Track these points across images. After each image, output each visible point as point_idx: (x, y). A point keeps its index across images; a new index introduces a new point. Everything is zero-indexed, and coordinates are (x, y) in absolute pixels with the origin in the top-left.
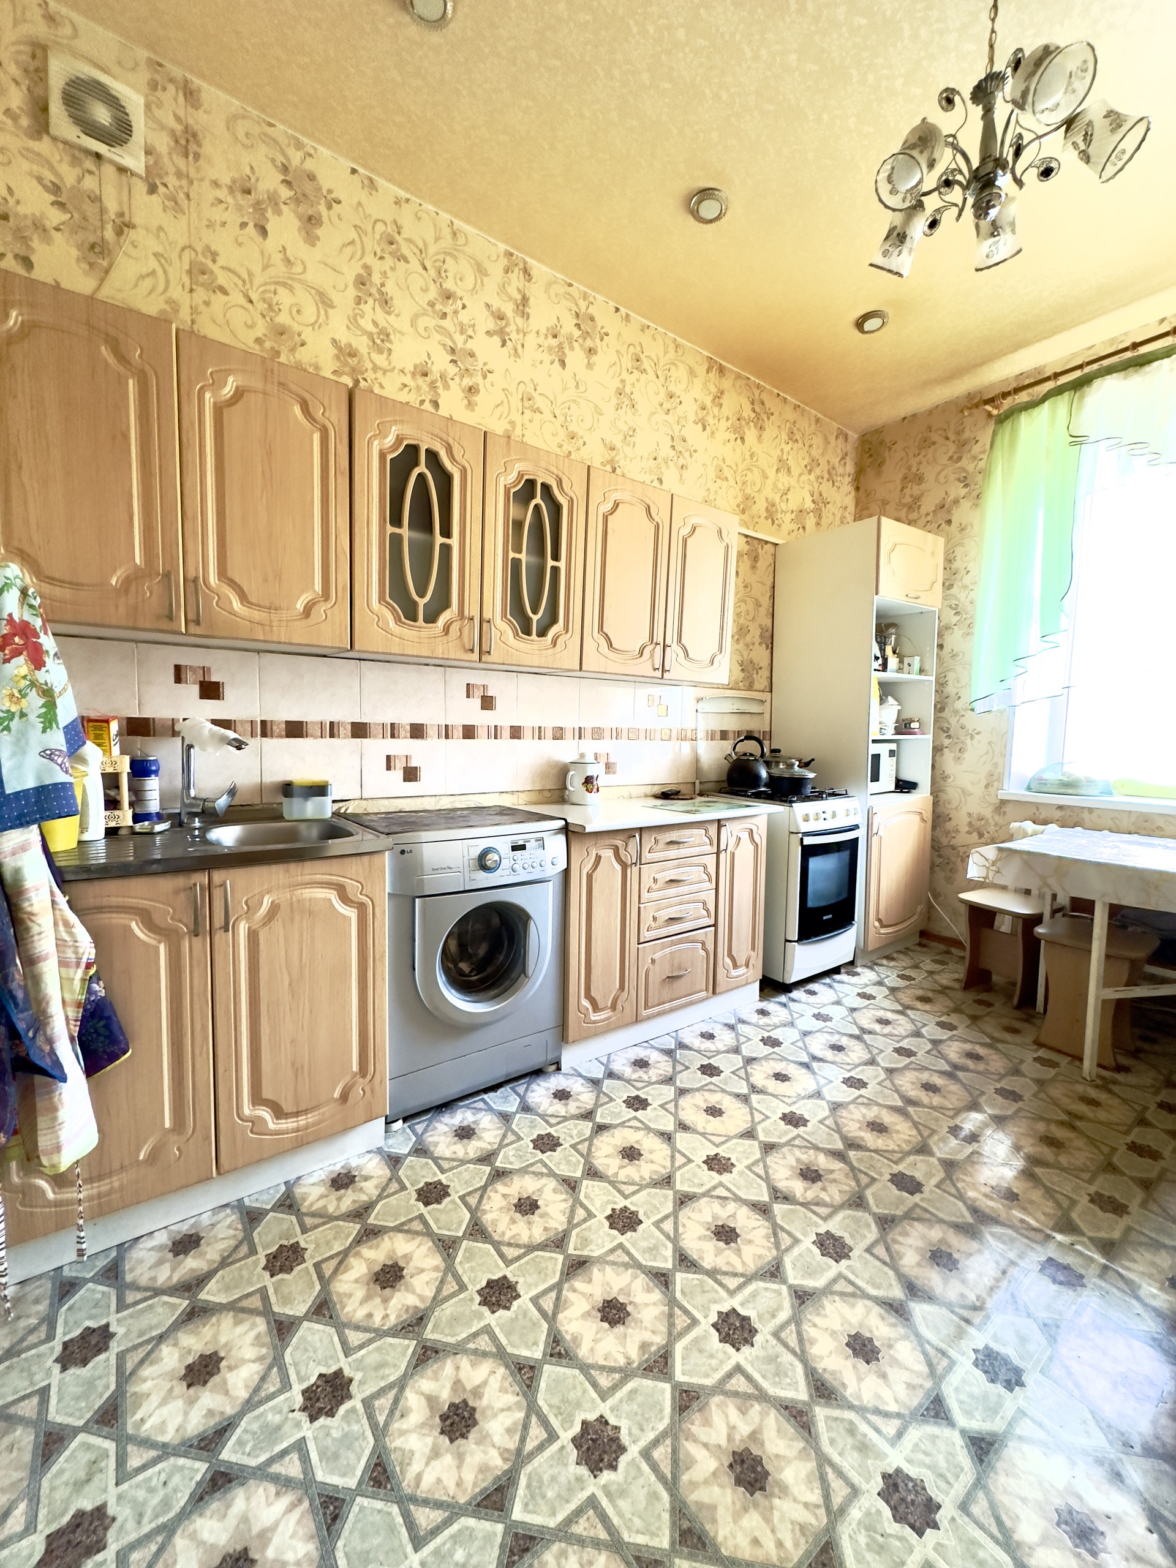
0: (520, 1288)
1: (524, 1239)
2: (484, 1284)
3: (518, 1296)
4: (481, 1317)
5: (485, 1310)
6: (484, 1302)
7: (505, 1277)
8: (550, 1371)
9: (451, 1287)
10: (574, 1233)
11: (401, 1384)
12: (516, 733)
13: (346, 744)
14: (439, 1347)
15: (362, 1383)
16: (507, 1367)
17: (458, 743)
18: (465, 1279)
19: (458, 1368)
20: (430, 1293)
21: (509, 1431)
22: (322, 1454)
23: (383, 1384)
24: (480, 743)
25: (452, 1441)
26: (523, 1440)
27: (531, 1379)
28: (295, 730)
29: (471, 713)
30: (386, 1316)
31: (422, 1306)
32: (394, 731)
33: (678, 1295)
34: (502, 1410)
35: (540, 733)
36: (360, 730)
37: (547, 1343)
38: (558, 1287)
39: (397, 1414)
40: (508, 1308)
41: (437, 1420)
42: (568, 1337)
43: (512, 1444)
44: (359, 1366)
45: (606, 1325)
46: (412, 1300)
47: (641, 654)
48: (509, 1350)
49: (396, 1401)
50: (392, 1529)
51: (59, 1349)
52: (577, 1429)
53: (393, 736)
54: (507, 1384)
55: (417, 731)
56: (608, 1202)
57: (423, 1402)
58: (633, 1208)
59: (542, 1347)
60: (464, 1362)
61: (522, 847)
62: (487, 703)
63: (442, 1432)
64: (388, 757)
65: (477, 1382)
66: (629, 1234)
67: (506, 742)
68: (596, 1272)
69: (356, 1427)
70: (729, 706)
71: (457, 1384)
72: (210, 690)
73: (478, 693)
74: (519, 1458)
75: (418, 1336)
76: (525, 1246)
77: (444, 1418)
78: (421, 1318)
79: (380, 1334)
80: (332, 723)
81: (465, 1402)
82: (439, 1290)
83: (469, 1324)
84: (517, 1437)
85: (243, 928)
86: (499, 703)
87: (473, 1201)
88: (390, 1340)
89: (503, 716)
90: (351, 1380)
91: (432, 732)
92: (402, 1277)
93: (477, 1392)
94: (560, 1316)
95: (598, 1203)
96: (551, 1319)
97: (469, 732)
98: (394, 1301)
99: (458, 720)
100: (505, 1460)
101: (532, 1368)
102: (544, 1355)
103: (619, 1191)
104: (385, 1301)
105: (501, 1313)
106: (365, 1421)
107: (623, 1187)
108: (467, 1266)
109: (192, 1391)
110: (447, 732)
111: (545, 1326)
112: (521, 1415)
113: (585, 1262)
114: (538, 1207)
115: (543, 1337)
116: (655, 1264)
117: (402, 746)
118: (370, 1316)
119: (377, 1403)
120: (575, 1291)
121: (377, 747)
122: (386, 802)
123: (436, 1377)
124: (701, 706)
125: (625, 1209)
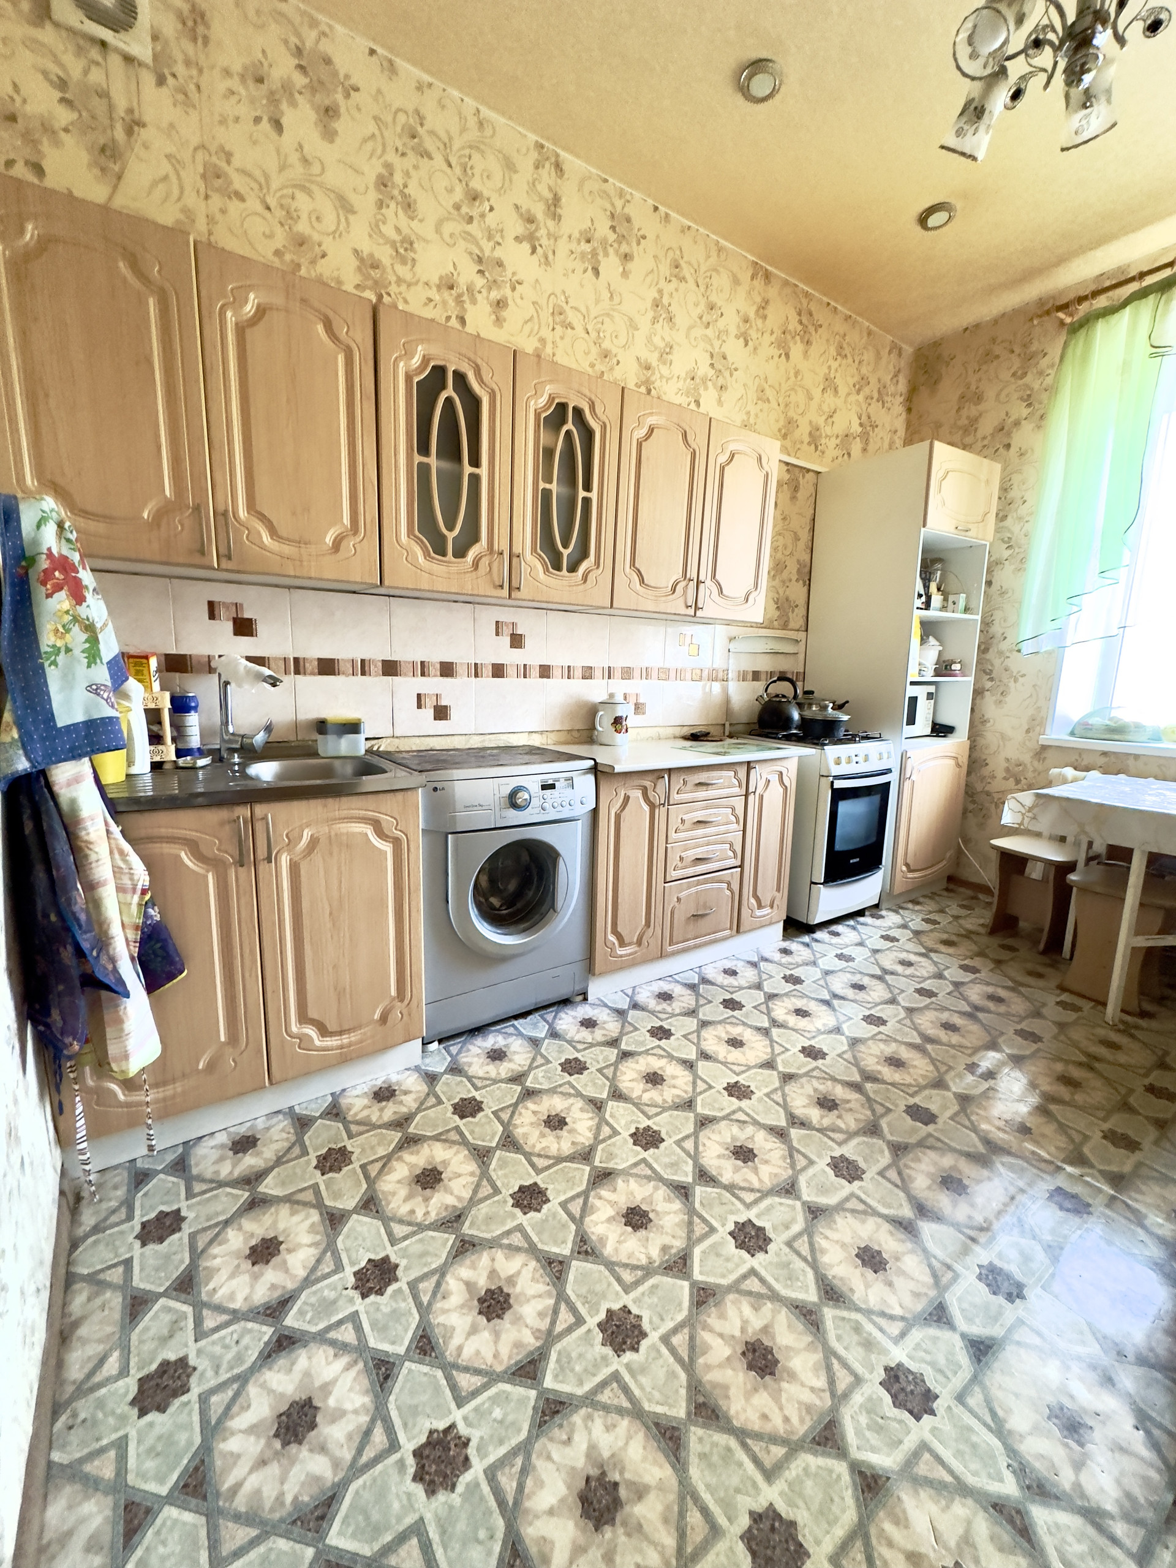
0: (550, 1194)
1: (554, 1150)
2: (516, 1189)
3: (548, 1201)
4: (514, 1217)
5: (518, 1212)
6: (517, 1204)
7: (535, 1184)
8: (577, 1267)
9: (486, 1190)
10: (600, 1147)
11: (442, 1272)
12: (545, 672)
13: (377, 682)
14: (476, 1241)
15: (407, 1268)
16: (538, 1261)
17: (488, 681)
18: (499, 1184)
19: (493, 1260)
20: (467, 1194)
21: (541, 1315)
22: (374, 1325)
23: (426, 1270)
24: (509, 682)
25: (489, 1320)
26: (553, 1323)
27: (560, 1272)
28: (327, 667)
29: (502, 652)
30: (427, 1213)
31: (460, 1206)
32: (424, 669)
33: (697, 1205)
34: (534, 1297)
35: (569, 672)
36: (390, 668)
37: (574, 1242)
38: (585, 1194)
39: (439, 1296)
40: (539, 1211)
41: (476, 1302)
42: (594, 1238)
43: (544, 1325)
44: (404, 1253)
45: (629, 1229)
46: (450, 1200)
47: (674, 590)
48: (540, 1246)
49: (438, 1285)
50: (437, 1389)
51: (138, 1228)
52: (602, 1316)
53: (423, 674)
54: (537, 1275)
55: (447, 670)
56: (632, 1122)
57: (463, 1287)
58: (655, 1128)
59: (570, 1245)
60: (499, 1254)
61: (552, 787)
62: (517, 641)
63: (480, 1313)
64: (419, 696)
65: (511, 1272)
66: (652, 1151)
67: (535, 681)
68: (620, 1183)
69: (403, 1305)
70: (762, 646)
71: (493, 1274)
72: (244, 627)
73: (507, 631)
74: (550, 1338)
75: (456, 1231)
76: (553, 1157)
77: (481, 1301)
78: (459, 1216)
79: (421, 1228)
80: (363, 661)
81: (500, 1289)
82: (475, 1192)
83: (503, 1223)
84: (548, 1320)
85: (284, 860)
86: (528, 642)
87: (505, 1116)
88: (431, 1233)
89: (532, 654)
90: (397, 1266)
91: (461, 670)
92: (440, 1180)
93: (511, 1280)
94: (587, 1220)
95: (623, 1122)
96: (579, 1222)
97: (498, 671)
98: (433, 1201)
99: (488, 659)
100: (537, 1338)
101: (561, 1263)
102: (572, 1251)
103: (643, 1112)
104: (426, 1200)
105: (532, 1214)
106: (410, 1300)
107: (646, 1109)
108: (500, 1173)
109: (256, 1268)
110: (477, 671)
111: (573, 1227)
112: (552, 1302)
113: (610, 1174)
114: (566, 1124)
115: (571, 1237)
116: (675, 1178)
117: (433, 685)
118: (412, 1212)
119: (421, 1286)
120: (600, 1198)
121: (408, 686)
122: (417, 740)
123: (473, 1267)
124: (732, 646)
125: (648, 1128)
